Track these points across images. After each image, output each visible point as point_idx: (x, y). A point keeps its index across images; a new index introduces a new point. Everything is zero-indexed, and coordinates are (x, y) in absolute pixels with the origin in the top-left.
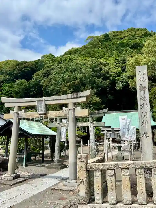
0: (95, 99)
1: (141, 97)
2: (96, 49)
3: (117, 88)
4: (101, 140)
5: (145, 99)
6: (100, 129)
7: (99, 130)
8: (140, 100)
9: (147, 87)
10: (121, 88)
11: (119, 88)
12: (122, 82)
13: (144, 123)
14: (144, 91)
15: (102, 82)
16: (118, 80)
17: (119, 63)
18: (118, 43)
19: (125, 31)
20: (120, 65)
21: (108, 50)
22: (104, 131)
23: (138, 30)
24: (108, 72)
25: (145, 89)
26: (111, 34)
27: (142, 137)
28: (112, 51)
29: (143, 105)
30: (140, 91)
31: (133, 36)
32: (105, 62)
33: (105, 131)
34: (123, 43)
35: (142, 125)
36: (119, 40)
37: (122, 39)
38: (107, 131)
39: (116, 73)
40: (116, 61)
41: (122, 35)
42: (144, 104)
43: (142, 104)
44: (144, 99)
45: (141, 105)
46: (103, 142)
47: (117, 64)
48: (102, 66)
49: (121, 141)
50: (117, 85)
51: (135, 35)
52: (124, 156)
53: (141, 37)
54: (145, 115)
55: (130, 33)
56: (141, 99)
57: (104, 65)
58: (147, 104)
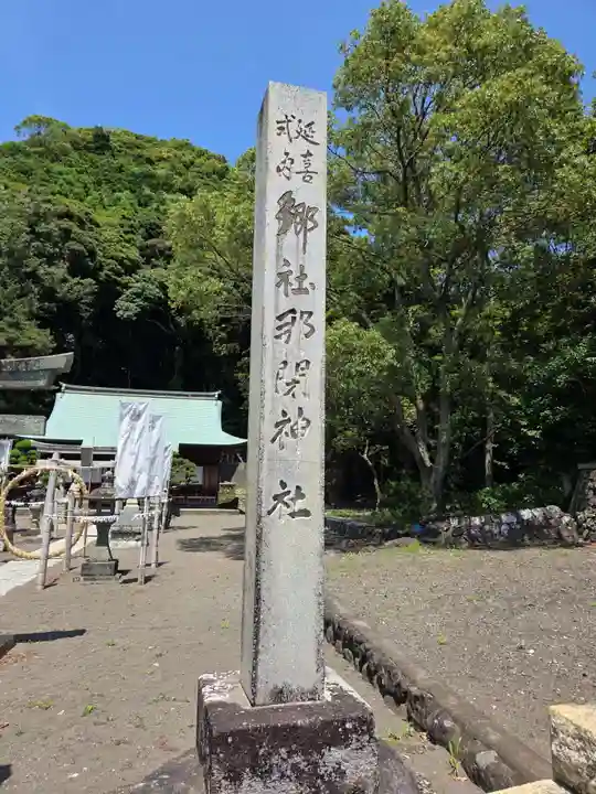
0: (28, 334)
1: (286, 269)
2: (57, 167)
3: (121, 312)
4: (35, 492)
5: (306, 284)
6: (35, 448)
7: (32, 451)
8: (278, 285)
9: (321, 217)
10: (135, 315)
11: (127, 313)
12: (138, 295)
13: (287, 428)
14: (301, 235)
15: (64, 281)
16: (126, 286)
17: (132, 232)
18: (136, 170)
19: (163, 143)
20: (139, 239)
21: (99, 183)
22: (50, 455)
23: (201, 154)
24: (92, 254)
25: (310, 224)
26: (119, 135)
27: (269, 513)
28: (114, 191)
29: (288, 318)
30: (282, 232)
31: (187, 167)
32: (87, 214)
33: (56, 456)
34: (152, 176)
35: (273, 440)
36: (142, 163)
37: (150, 161)
38: (62, 456)
39: (121, 262)
40: (124, 221)
41: (153, 153)
42: (293, 311)
43: (283, 309)
44: (300, 284)
45: (280, 318)
46: (42, 497)
47: (126, 233)
48: (71, 223)
49: (114, 500)
50: (120, 303)
51: (192, 163)
52: (117, 561)
53: (208, 175)
54: (297, 378)
55: (179, 153)
56: (283, 277)
57: (81, 224)
58: (311, 314)
